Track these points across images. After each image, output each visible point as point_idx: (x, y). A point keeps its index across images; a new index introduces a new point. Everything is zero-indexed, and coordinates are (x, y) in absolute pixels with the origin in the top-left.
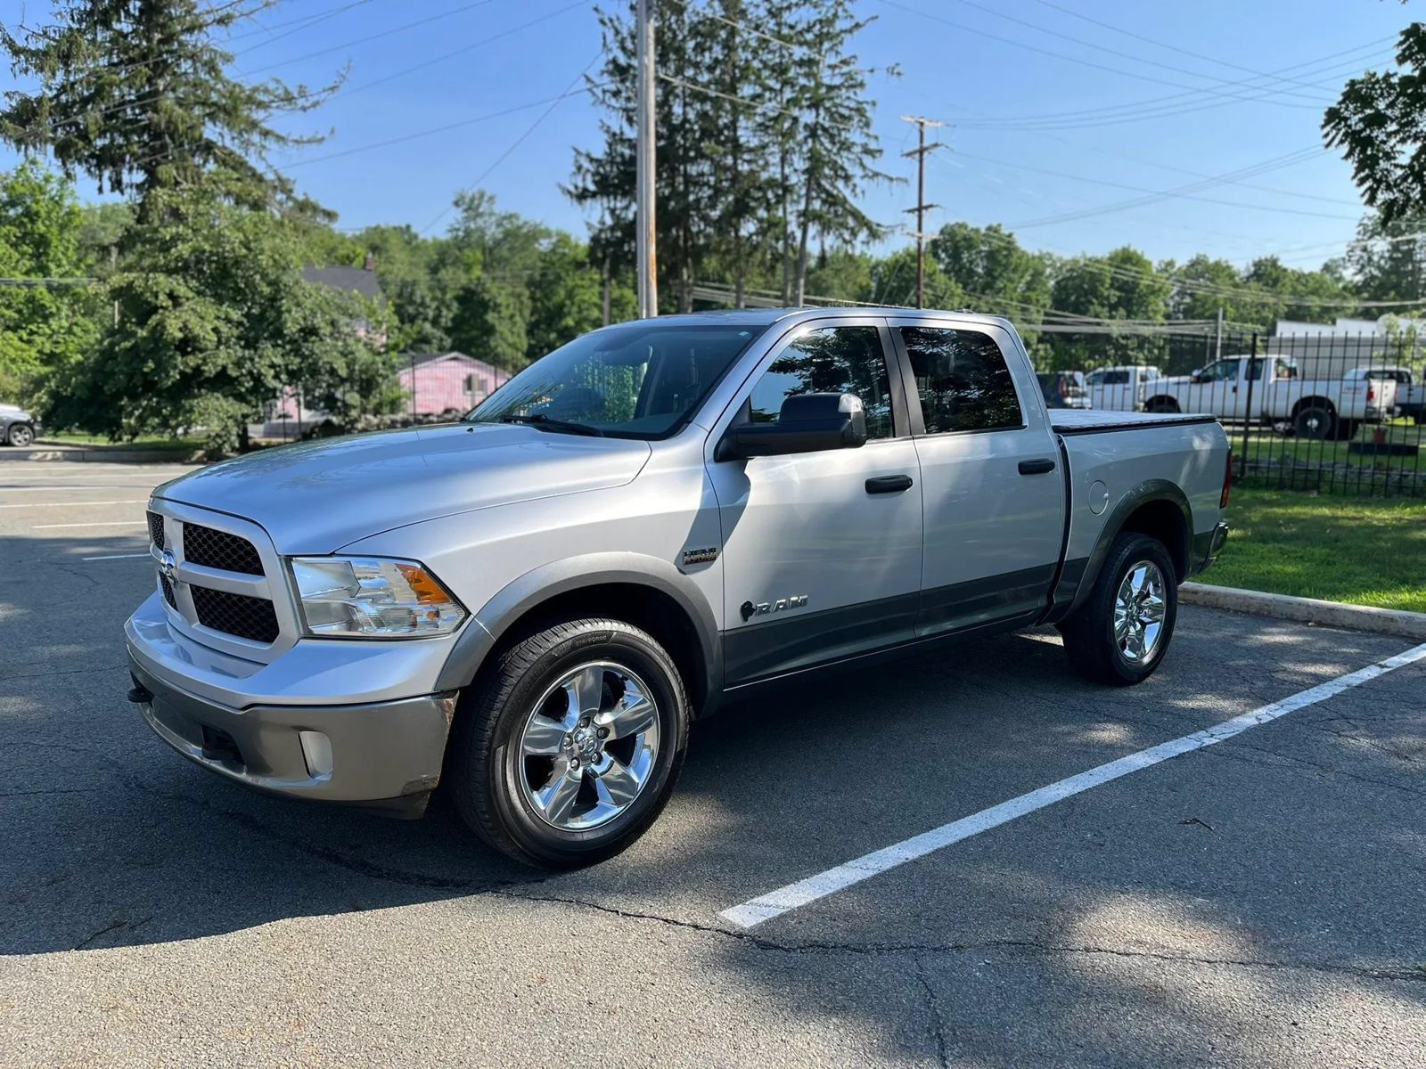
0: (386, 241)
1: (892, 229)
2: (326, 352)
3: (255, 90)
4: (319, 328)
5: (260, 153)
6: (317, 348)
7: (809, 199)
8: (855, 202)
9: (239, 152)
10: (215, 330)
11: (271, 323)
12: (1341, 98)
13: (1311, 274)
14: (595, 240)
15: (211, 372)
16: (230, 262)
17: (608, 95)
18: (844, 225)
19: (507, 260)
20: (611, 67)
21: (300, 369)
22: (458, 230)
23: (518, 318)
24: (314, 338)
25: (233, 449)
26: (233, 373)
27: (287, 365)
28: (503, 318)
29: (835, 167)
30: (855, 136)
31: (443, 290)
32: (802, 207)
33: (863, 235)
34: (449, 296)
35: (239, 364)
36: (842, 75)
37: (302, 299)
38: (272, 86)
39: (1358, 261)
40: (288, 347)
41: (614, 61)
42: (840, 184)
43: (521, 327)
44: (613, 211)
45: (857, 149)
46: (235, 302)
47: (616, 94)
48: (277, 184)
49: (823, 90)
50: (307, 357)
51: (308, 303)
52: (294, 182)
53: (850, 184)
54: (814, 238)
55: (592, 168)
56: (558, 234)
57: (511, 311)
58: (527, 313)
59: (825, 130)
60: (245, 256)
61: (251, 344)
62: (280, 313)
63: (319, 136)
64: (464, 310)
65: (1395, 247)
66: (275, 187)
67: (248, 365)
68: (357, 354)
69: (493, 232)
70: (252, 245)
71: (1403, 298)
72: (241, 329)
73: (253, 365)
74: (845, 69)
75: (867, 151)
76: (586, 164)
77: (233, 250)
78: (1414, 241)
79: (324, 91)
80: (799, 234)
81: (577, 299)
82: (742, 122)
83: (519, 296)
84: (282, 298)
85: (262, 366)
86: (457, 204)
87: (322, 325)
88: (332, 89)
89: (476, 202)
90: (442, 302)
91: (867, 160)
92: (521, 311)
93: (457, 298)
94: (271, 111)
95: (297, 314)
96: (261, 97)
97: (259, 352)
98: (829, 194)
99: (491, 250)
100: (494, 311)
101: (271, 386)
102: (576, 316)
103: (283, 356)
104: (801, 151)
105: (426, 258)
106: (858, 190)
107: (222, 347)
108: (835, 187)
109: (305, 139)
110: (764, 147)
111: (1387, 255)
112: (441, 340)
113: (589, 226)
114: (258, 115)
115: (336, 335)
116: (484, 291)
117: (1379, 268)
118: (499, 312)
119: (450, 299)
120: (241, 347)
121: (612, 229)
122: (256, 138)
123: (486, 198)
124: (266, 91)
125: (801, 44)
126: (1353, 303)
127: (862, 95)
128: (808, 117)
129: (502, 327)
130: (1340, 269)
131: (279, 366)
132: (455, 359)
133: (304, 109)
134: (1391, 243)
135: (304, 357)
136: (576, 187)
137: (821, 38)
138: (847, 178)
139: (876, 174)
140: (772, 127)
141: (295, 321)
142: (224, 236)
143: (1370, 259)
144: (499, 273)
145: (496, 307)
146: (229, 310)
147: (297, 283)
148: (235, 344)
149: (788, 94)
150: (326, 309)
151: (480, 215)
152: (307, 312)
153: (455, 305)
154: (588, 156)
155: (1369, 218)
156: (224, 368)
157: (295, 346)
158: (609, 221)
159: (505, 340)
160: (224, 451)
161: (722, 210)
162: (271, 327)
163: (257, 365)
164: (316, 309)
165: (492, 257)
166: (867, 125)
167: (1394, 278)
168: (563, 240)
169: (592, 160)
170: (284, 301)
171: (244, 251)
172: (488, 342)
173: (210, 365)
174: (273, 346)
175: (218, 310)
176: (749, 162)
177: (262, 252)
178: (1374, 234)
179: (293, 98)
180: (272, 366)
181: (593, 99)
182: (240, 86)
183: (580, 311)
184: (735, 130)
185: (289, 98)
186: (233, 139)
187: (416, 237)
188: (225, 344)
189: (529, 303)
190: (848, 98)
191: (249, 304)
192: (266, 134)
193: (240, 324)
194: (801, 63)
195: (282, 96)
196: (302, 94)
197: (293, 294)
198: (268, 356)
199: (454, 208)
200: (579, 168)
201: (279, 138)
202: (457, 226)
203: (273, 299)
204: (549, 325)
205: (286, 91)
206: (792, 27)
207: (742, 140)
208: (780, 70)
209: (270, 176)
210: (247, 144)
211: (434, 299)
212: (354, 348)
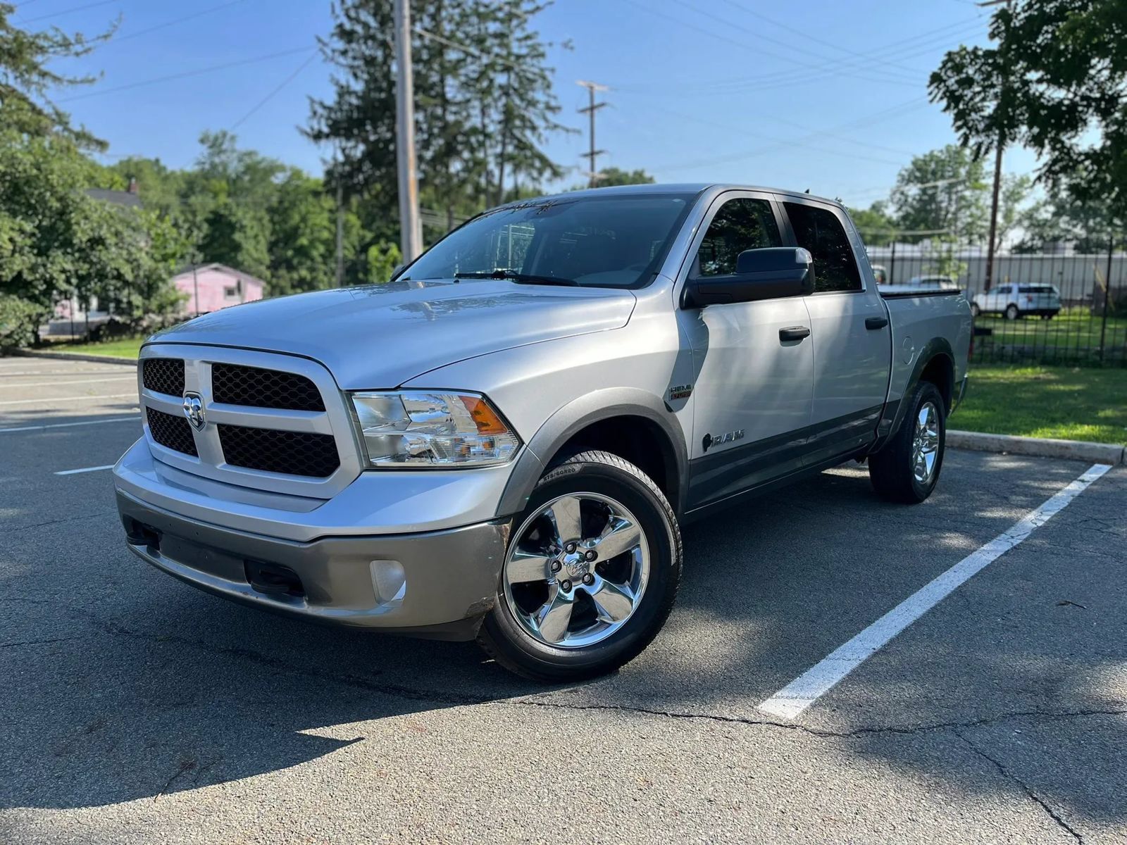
0: (141, 171)
1: (569, 170)
2: (113, 259)
3: (37, 36)
4: (106, 239)
5: (40, 90)
6: (104, 256)
7: (504, 145)
8: (540, 148)
9: (20, 89)
10: (11, 240)
11: (61, 234)
12: (940, 65)
13: (863, 212)
14: (329, 173)
15: (7, 277)
16: (22, 181)
17: (337, 54)
18: (532, 166)
19: (248, 190)
20: (337, 31)
21: (89, 274)
22: (204, 163)
23: (261, 238)
24: (100, 247)
25: (30, 345)
26: (27, 276)
27: (76, 271)
28: (249, 238)
29: (523, 118)
30: (539, 96)
31: (194, 213)
32: (499, 149)
33: (547, 174)
34: (199, 218)
35: (33, 269)
36: (528, 46)
37: (88, 213)
38: (51, 33)
39: (897, 203)
40: (77, 255)
41: (341, 26)
42: (528, 133)
43: (263, 246)
44: (343, 150)
45: (541, 106)
46: (27, 217)
47: (344, 53)
48: (54, 117)
49: (512, 58)
50: (95, 264)
51: (95, 216)
52: (69, 115)
53: (537, 133)
54: (509, 175)
55: (325, 113)
56: (292, 169)
57: (256, 230)
58: (267, 233)
59: (515, 90)
60: (37, 177)
61: (42, 252)
62: (68, 225)
63: (91, 77)
64: (215, 230)
65: (924, 191)
66: (53, 120)
67: (41, 270)
68: (141, 262)
69: (234, 167)
70: (43, 166)
71: (929, 228)
72: (34, 239)
73: (46, 270)
74: (530, 42)
75: (549, 107)
76: (320, 111)
77: (25, 171)
78: (935, 187)
79: (98, 38)
80: (497, 172)
81: (310, 223)
82: (450, 81)
83: (260, 220)
84: (71, 212)
85: (54, 270)
86: (202, 141)
87: (108, 235)
88: (106, 37)
89: (220, 141)
90: (193, 224)
91: (549, 115)
92: (263, 230)
93: (207, 220)
94: (47, 55)
95: (85, 225)
96: (41, 42)
97: (51, 259)
98: (520, 141)
99: (234, 181)
100: (240, 231)
101: (62, 289)
102: (310, 237)
103: (73, 262)
104: (496, 107)
105: (175, 186)
106: (543, 138)
107: (17, 255)
108: (524, 136)
109: (79, 79)
110: (468, 101)
111: (917, 197)
112: (194, 256)
113: (324, 162)
114: (38, 58)
115: (121, 245)
116: (231, 214)
117: (912, 207)
118: (245, 232)
119: (200, 221)
120: (34, 255)
121: (344, 164)
122: (35, 77)
123: (228, 138)
124: (46, 38)
125: (496, 19)
126: (894, 233)
127: (543, 63)
128: (501, 79)
129: (248, 245)
130: (883, 209)
131: (69, 271)
132: (216, 269)
133: (77, 54)
134: (920, 189)
135: (92, 263)
136: (312, 129)
137: (511, 16)
138: (534, 128)
139: (556, 126)
140: (474, 86)
141: (83, 231)
142: (17, 158)
143: (906, 201)
144: (242, 200)
145: (242, 228)
146: (23, 222)
147: (83, 199)
148: (29, 252)
149: (485, 60)
150: (111, 222)
151: (224, 151)
152: (95, 225)
153: (205, 227)
154: (322, 104)
155: (906, 170)
156: (20, 273)
157: (83, 255)
158: (341, 158)
159: (250, 255)
160: (21, 346)
161: (435, 151)
162: (61, 238)
163: (49, 271)
164: (102, 222)
165: (235, 186)
166: (548, 86)
167: (923, 214)
168: (297, 174)
169: (325, 107)
170: (73, 215)
171: (35, 172)
172: (235, 257)
173: (7, 270)
174: (63, 254)
175: (13, 223)
176: (455, 113)
177: (52, 172)
178: (909, 181)
179: (70, 44)
180: (63, 271)
181: (323, 57)
182: (23, 33)
183: (312, 232)
184: (443, 87)
185: (66, 44)
186: (16, 78)
187: (164, 168)
188: (20, 252)
189: (269, 226)
190: (533, 65)
191: (40, 217)
192: (44, 74)
193: (33, 235)
194: (496, 36)
195: (61, 42)
196: (79, 41)
197: (81, 209)
198: (59, 263)
199: (200, 144)
200: (315, 113)
201: (56, 79)
202: (203, 160)
203: (62, 213)
204: (286, 244)
205: (65, 39)
206: (486, 6)
207: (449, 96)
208: (480, 41)
209: (47, 110)
210: (27, 83)
211: (186, 221)
212: (138, 256)
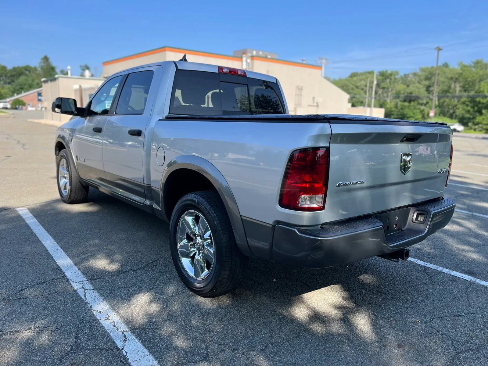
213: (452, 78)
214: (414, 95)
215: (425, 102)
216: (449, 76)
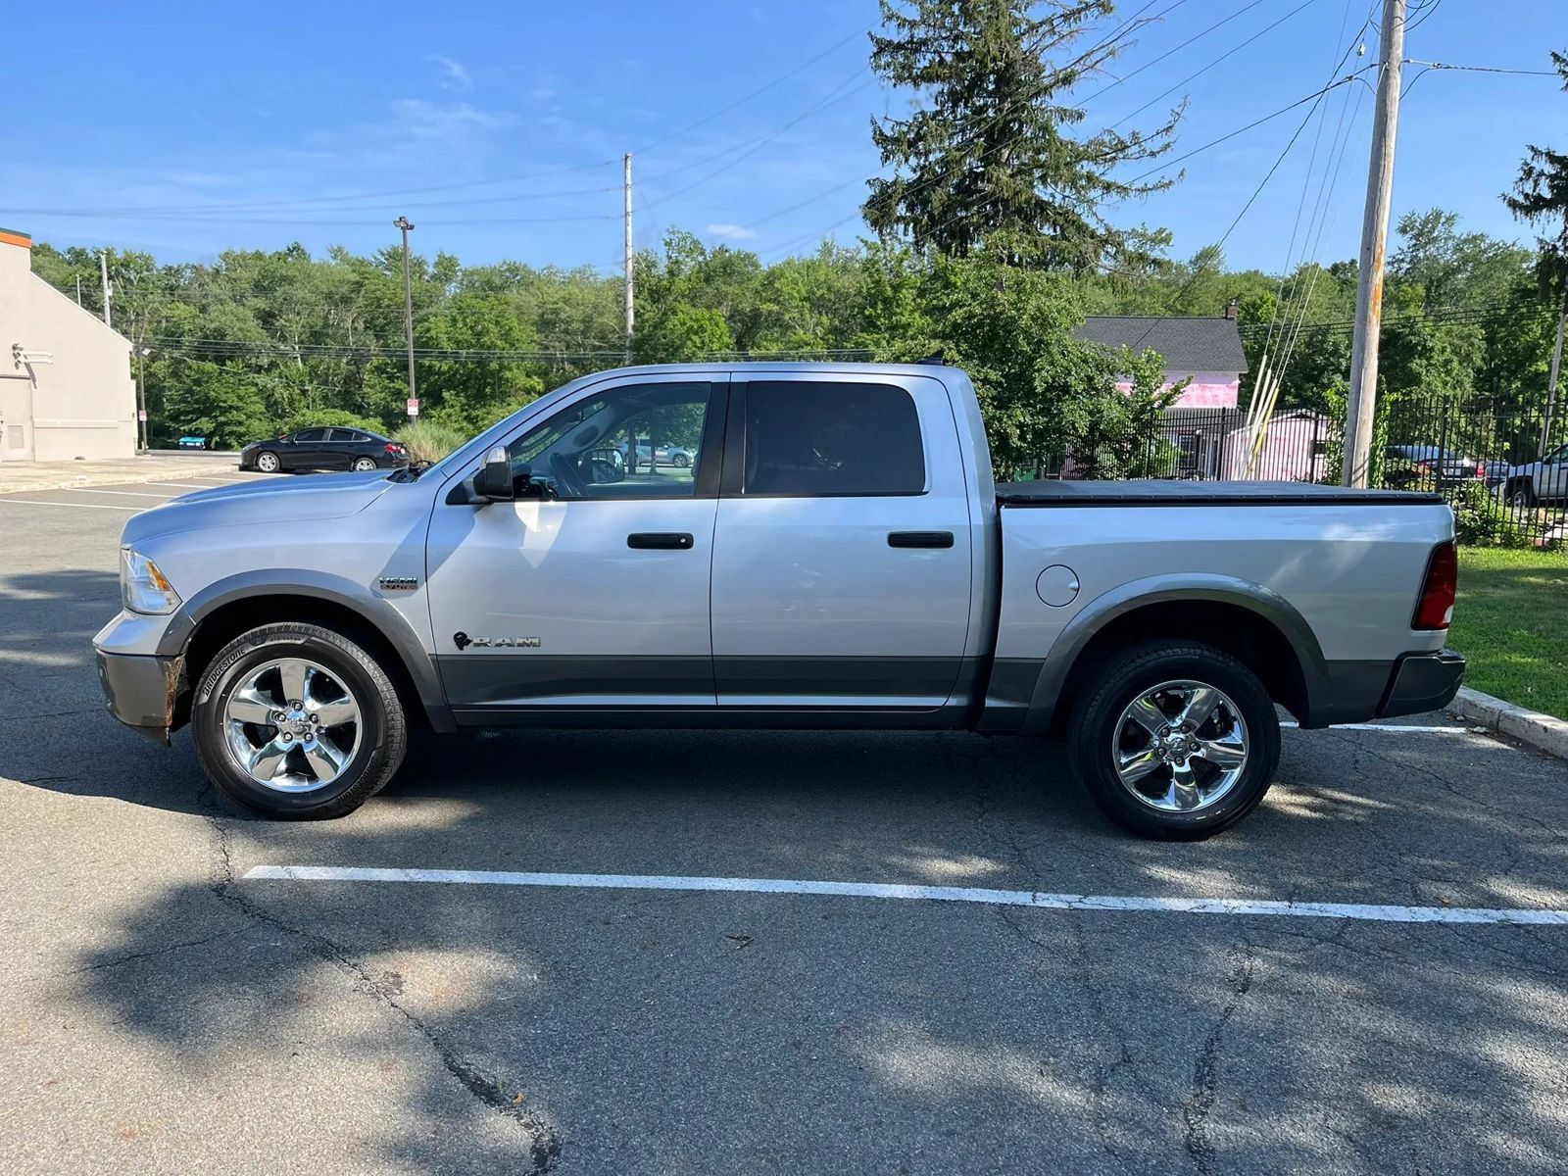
3: (1090, 144)
4: (1071, 386)
11: (1028, 383)
19: (1460, 293)
27: (1034, 425)
37: (1057, 356)
38: (1103, 137)
40: (1038, 406)
46: (997, 363)
48: (1107, 237)
50: (1055, 417)
52: (1127, 233)
55: (1551, 169)
60: (1013, 317)
62: (1033, 372)
63: (1166, 181)
66: (1105, 242)
69: (1447, 260)
72: (998, 389)
76: (1543, 165)
77: (1004, 312)
79: (1159, 133)
83: (1467, 337)
84: (1039, 356)
86: (1403, 230)
87: (1077, 382)
88: (1169, 129)
89: (1430, 225)
95: (1047, 372)
97: (1009, 412)
99: (1439, 282)
100: (1421, 356)
103: (1032, 415)
109: (1150, 186)
114: (1100, 168)
118: (1429, 358)
122: (1097, 193)
123: (1443, 220)
124: (1102, 144)
132: (1302, 416)
133: (1153, 154)
136: (1527, 196)
141: (1043, 380)
145: (1426, 352)
147: (1059, 340)
151: (1433, 241)
154: (1548, 153)
162: (1027, 386)
165: (1439, 291)
169: (1553, 160)
174: (1024, 406)
179: (1127, 147)
191: (1010, 364)
192: (1108, 187)
193: (998, 384)
195: (1117, 146)
196: (1136, 142)
197: (1049, 352)
199: (1399, 235)
200: (1531, 170)
201: (1122, 189)
202: (1401, 259)
203: (1032, 358)
205: (1120, 141)
209: (1101, 231)
213: (329, 296)
214: (229, 339)
215: (265, 361)
216: (324, 288)
